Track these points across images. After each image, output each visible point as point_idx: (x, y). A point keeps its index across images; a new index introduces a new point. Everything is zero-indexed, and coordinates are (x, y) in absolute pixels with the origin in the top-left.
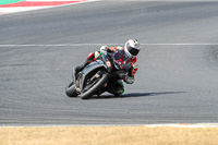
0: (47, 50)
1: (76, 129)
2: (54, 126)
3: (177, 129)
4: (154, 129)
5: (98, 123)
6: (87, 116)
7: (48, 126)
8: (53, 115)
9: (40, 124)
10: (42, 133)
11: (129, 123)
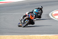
0: (3, 15)
1: (11, 36)
2: (5, 35)
3: (38, 36)
4: (32, 36)
5: (17, 34)
6: (14, 33)
7: (3, 35)
8: (5, 32)
9: (1, 35)
10: (2, 37)
11: (25, 34)
